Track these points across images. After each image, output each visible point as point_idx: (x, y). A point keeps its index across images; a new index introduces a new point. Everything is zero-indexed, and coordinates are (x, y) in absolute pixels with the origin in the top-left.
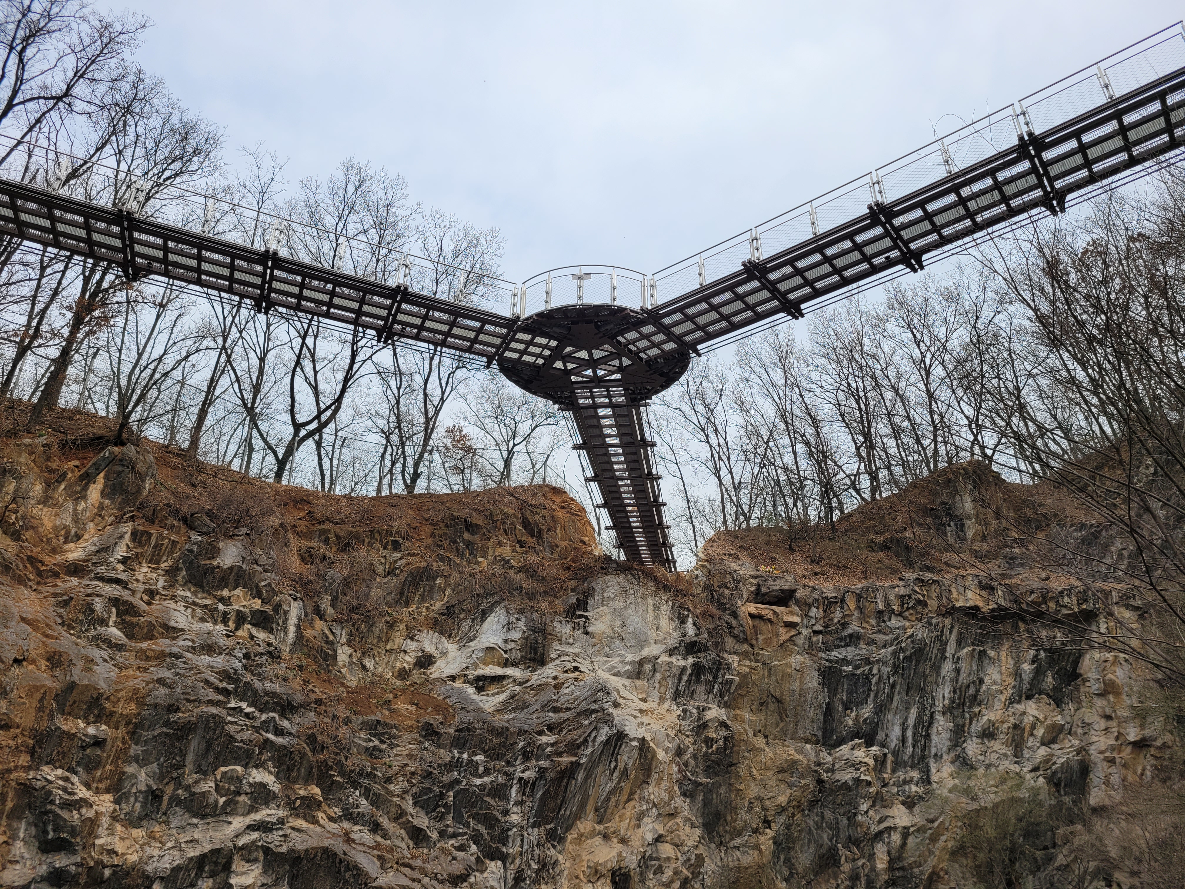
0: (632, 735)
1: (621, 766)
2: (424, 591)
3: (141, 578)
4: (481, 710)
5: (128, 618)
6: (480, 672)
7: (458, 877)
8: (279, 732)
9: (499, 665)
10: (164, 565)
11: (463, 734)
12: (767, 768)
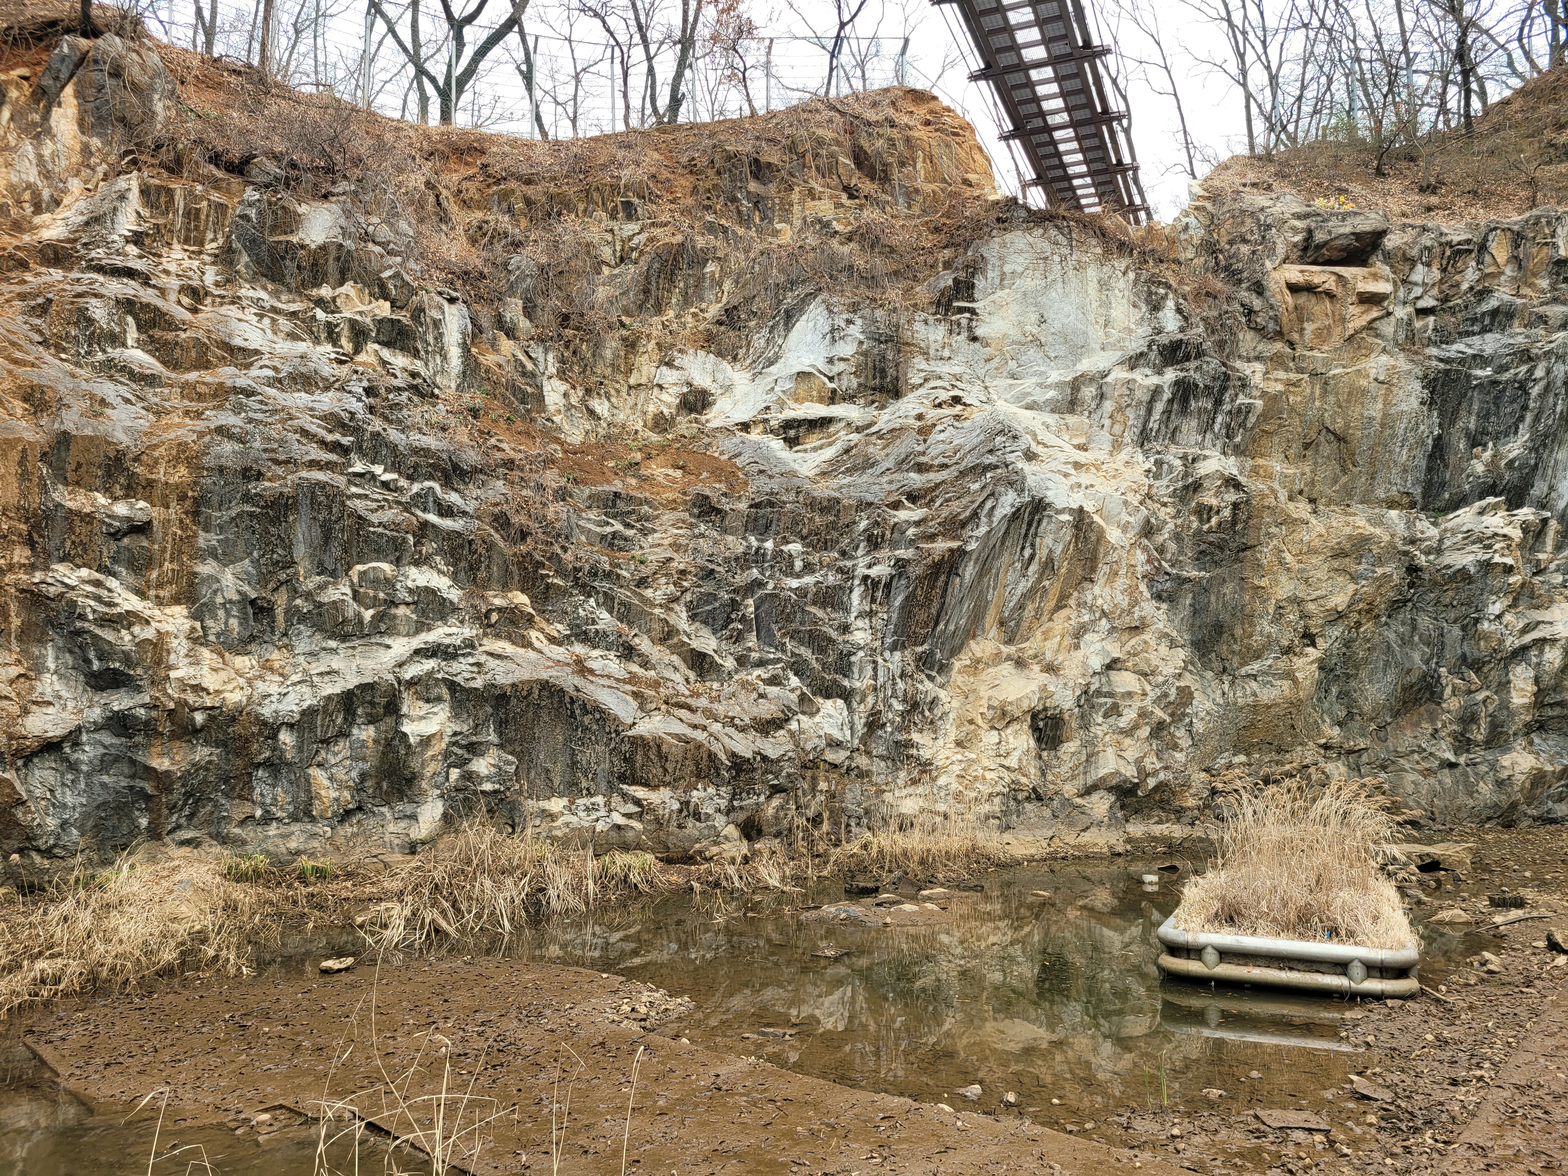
0: (1059, 504)
1: (1042, 554)
2: (687, 287)
3: (172, 267)
4: (794, 474)
5: (157, 333)
6: (789, 414)
7: (768, 722)
8: (446, 511)
9: (821, 400)
10: (210, 247)
11: (761, 512)
12: (1313, 551)
